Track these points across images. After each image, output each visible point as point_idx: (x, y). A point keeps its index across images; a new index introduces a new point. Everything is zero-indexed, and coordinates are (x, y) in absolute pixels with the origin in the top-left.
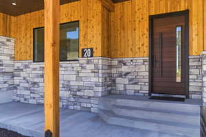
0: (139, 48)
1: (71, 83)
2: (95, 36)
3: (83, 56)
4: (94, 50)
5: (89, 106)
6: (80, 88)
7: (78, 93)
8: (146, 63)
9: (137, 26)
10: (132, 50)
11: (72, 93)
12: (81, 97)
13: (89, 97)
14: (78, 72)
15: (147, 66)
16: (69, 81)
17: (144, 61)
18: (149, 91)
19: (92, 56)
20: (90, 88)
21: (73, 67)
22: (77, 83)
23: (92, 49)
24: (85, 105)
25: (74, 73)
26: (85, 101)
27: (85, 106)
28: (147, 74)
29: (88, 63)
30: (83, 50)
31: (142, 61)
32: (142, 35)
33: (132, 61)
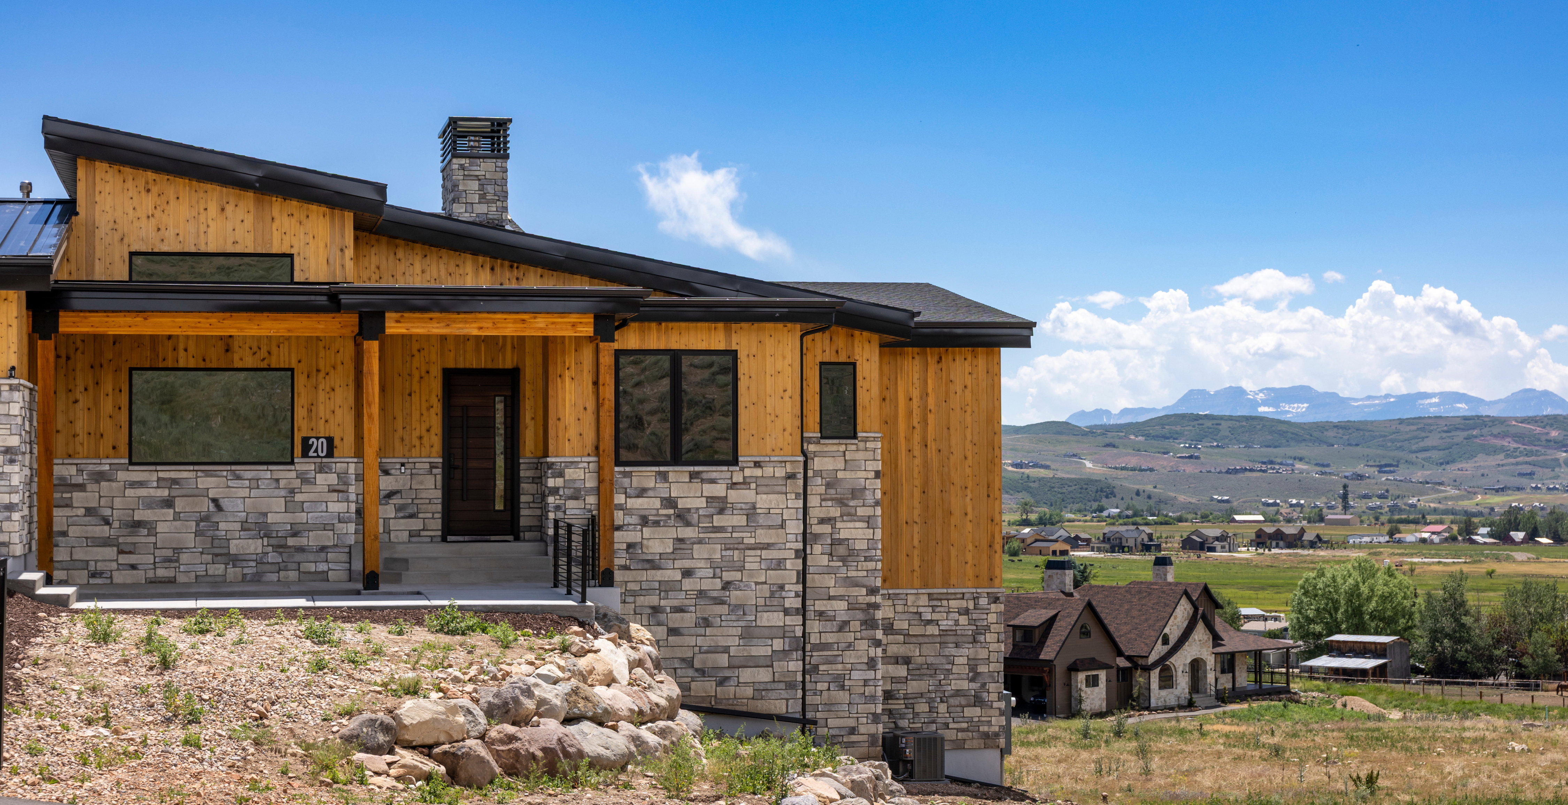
0: (421, 438)
1: (271, 518)
2: (339, 412)
3: (305, 454)
4: (337, 442)
5: (323, 567)
6: (300, 527)
7: (291, 542)
8: (435, 471)
9: (416, 387)
10: (402, 440)
11: (273, 541)
12: (301, 549)
13: (323, 549)
14: (292, 491)
15: (439, 478)
16: (265, 515)
17: (432, 467)
18: (443, 530)
19: (330, 454)
20: (325, 527)
21: (277, 480)
22: (289, 518)
23: (330, 440)
24: (312, 567)
25: (283, 493)
26: (311, 557)
27: (313, 569)
28: (439, 494)
29: (321, 469)
30: (305, 440)
31: (427, 466)
32: (428, 409)
33: (403, 465)
